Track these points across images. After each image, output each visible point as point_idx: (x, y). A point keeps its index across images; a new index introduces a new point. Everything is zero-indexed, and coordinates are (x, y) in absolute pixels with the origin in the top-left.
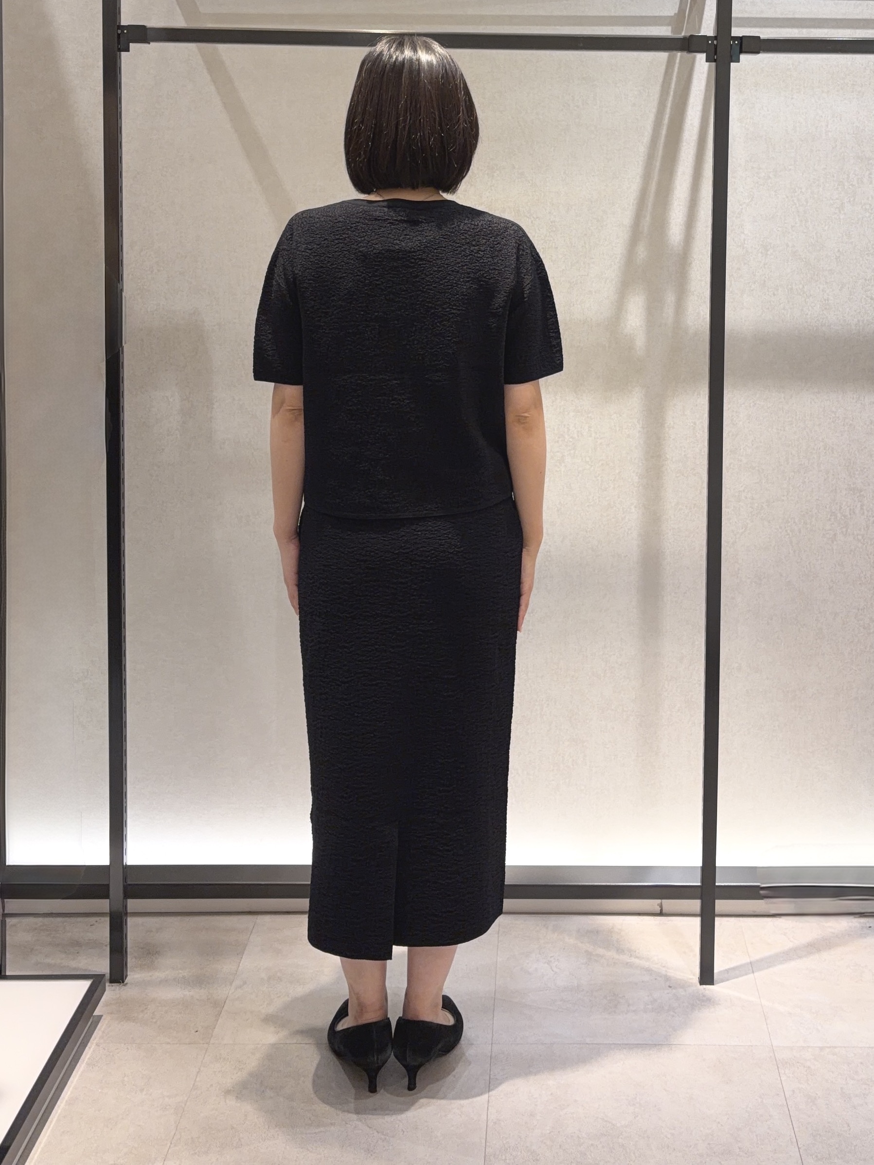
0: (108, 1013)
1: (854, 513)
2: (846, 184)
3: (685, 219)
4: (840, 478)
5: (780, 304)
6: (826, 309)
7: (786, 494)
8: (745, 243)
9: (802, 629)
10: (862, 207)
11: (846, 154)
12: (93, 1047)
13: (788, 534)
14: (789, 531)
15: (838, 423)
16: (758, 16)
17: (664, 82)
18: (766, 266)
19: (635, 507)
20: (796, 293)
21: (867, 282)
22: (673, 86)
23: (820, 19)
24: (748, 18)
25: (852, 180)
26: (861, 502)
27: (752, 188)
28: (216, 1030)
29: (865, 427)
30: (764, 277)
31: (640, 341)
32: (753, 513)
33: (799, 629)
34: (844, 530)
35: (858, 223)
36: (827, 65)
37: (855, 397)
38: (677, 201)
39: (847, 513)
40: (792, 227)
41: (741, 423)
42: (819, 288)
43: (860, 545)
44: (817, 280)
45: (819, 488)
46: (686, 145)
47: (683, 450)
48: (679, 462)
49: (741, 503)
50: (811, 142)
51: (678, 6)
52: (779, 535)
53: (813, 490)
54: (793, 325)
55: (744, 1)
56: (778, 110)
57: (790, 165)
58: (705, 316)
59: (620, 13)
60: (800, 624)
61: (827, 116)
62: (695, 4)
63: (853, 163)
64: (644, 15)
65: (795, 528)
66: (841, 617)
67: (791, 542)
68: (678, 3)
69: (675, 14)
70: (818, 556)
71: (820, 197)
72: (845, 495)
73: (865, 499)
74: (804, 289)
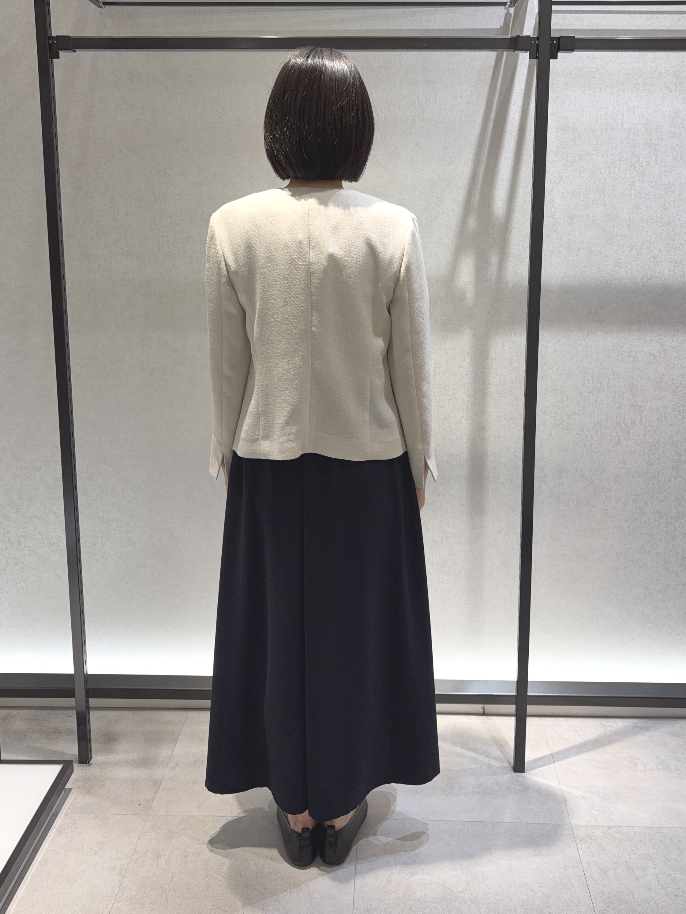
0: (77, 788)
1: (635, 424)
2: (637, 165)
3: (507, 196)
4: (624, 397)
5: (581, 263)
6: (618, 266)
7: (582, 409)
8: (555, 215)
10: (649, 184)
11: (637, 141)
13: (583, 440)
14: (583, 438)
15: (624, 355)
16: (569, 28)
17: (491, 82)
18: (571, 233)
19: (465, 419)
20: (594, 254)
21: (652, 244)
22: (499, 86)
23: (619, 30)
24: (560, 30)
25: (642, 162)
26: (640, 415)
27: (561, 170)
28: (154, 803)
29: (646, 358)
30: (569, 241)
31: (470, 294)
32: (556, 424)
33: (590, 510)
34: (627, 436)
35: (645, 197)
36: (623, 68)
37: (638, 335)
38: (501, 181)
39: (630, 424)
40: (593, 200)
41: (548, 356)
42: (613, 250)
43: (639, 448)
44: (612, 243)
45: (608, 405)
46: (509, 135)
47: (503, 376)
48: (499, 385)
49: (546, 416)
50: (610, 131)
51: (503, 20)
52: (576, 440)
53: (604, 406)
54: (591, 279)
55: (557, 16)
56: (584, 106)
57: (593, 151)
58: (521, 273)
59: (456, 26)
60: (591, 506)
61: (623, 110)
62: (517, 19)
63: (643, 149)
64: (475, 27)
65: (589, 435)
66: (623, 501)
67: (585, 445)
68: (503, 18)
69: (501, 27)
70: (606, 456)
71: (617, 177)
72: (629, 410)
73: (644, 413)
74: (601, 251)
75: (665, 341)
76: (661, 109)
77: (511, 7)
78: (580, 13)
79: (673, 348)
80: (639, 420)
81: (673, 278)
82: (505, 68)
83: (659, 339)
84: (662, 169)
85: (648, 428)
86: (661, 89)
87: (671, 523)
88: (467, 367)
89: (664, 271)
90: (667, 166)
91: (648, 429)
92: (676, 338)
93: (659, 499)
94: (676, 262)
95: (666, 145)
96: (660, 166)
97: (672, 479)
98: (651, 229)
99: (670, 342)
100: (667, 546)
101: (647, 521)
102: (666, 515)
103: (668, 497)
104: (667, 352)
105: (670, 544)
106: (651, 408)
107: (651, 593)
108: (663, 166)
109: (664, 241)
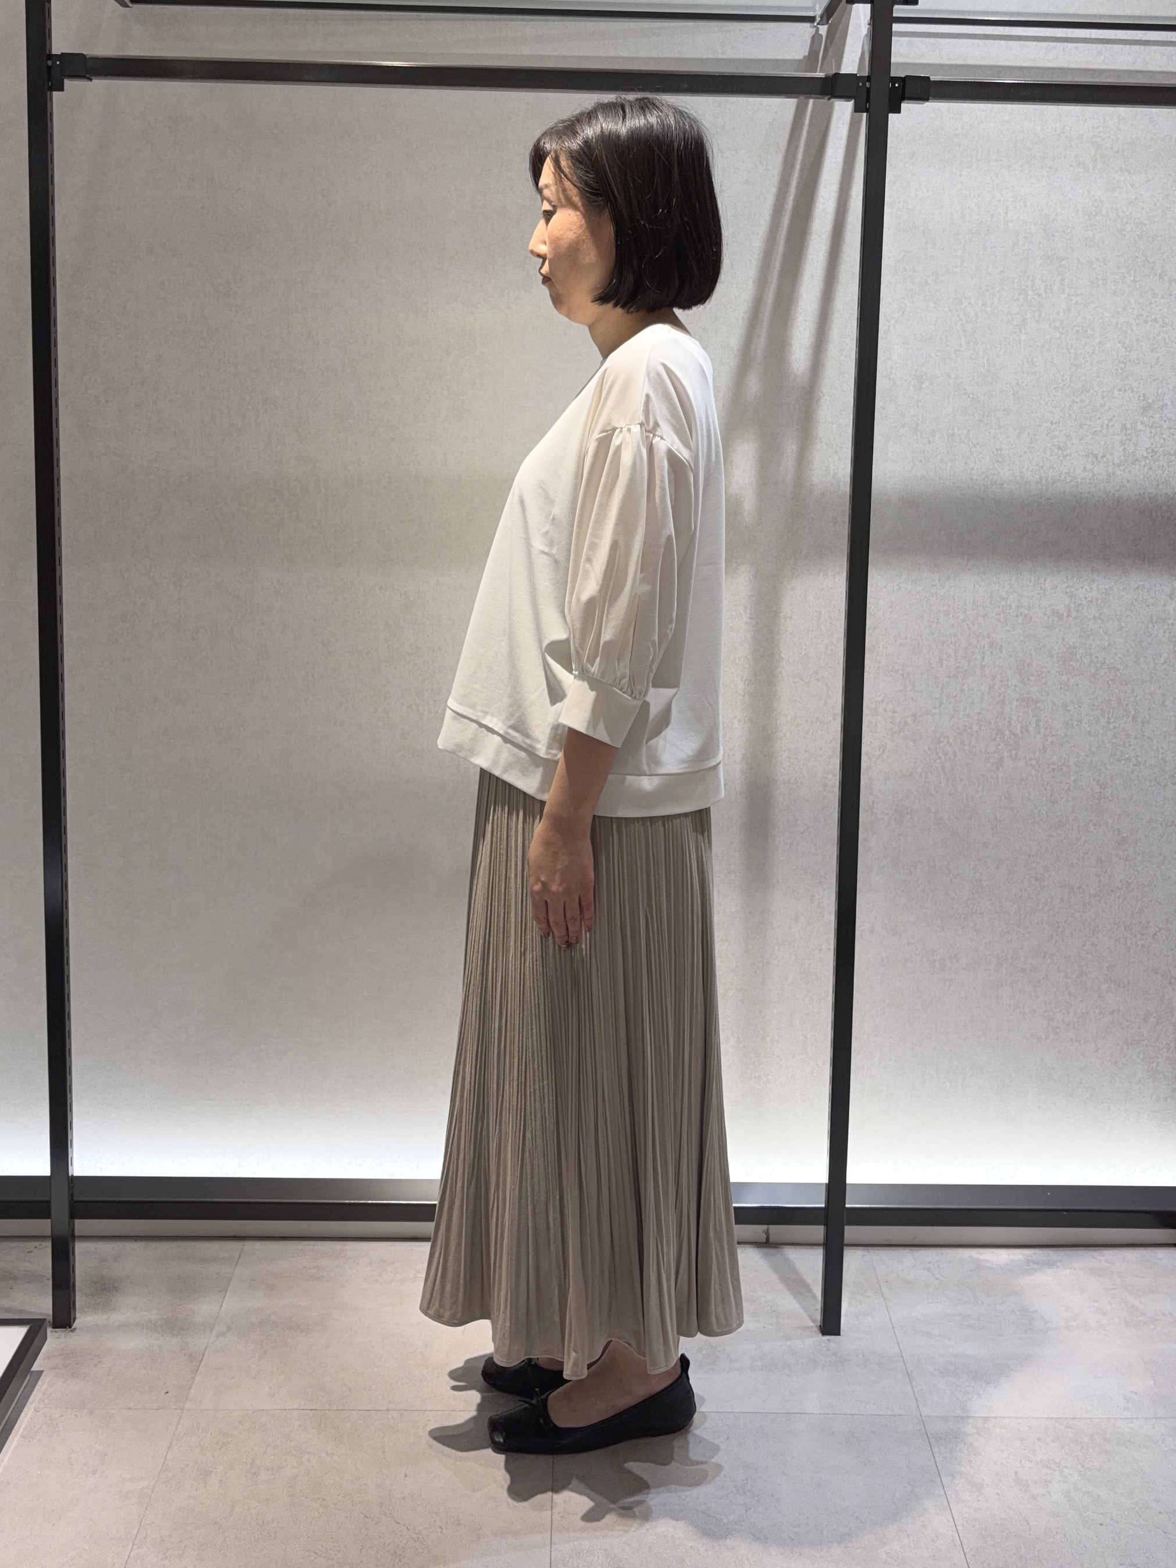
0: (52, 1368)
1: (1027, 730)
2: (1030, 293)
3: (813, 340)
4: (1010, 683)
5: (937, 455)
6: (997, 461)
7: (938, 705)
8: (892, 373)
9: (954, 880)
10: (1050, 325)
11: (1030, 252)
12: (31, 1413)
13: (940, 758)
14: (940, 755)
15: (1009, 613)
16: (917, 61)
17: (787, 151)
18: (919, 404)
19: (739, 721)
20: (959, 441)
21: (1054, 425)
22: (800, 156)
23: (1000, 66)
24: (904, 64)
25: (1038, 287)
26: (1036, 716)
27: (904, 298)
28: (192, 1391)
29: (1046, 618)
30: (916, 419)
31: (749, 504)
32: (894, 731)
33: (951, 880)
34: (1014, 753)
35: (1045, 346)
36: (1007, 129)
37: (1033, 579)
38: (803, 314)
39: (1019, 732)
40: (956, 350)
41: (880, 613)
42: (990, 433)
43: (1034, 772)
44: (987, 424)
45: (982, 698)
46: (815, 239)
47: (804, 647)
48: (798, 663)
49: (878, 717)
50: (986, 235)
51: (807, 47)
52: (928, 759)
53: (976, 701)
54: (954, 483)
55: (897, 41)
56: (942, 191)
57: (956, 267)
58: (836, 471)
59: (730, 54)
60: (953, 875)
61: (1006, 199)
62: (831, 43)
63: (1040, 265)
64: (762, 57)
65: (950, 750)
66: (1007, 865)
67: (943, 768)
68: (810, 42)
69: (805, 57)
70: (979, 786)
71: (995, 311)
72: (1016, 707)
73: (1043, 713)
74: (971, 435)
75: (1077, 590)
76: (1071, 199)
77: (823, 25)
78: (935, 38)
79: (1091, 601)
80: (1034, 725)
81: (1090, 483)
82: (810, 125)
83: (1068, 587)
84: (1071, 300)
85: (1050, 739)
86: (1072, 166)
87: (1089, 904)
88: (742, 630)
89: (1074, 470)
90: (1081, 294)
91: (1049, 741)
92: (1096, 584)
93: (1070, 862)
94: (1096, 456)
95: (1078, 260)
96: (1069, 295)
97: (1092, 829)
98: (1053, 401)
99: (1086, 590)
100: (1083, 946)
101: (1049, 901)
102: (1081, 890)
103: (1083, 858)
104: (1080, 608)
105: (1088, 943)
106: (1054, 704)
107: (1057, 1027)
108: (1073, 295)
109: (1075, 420)
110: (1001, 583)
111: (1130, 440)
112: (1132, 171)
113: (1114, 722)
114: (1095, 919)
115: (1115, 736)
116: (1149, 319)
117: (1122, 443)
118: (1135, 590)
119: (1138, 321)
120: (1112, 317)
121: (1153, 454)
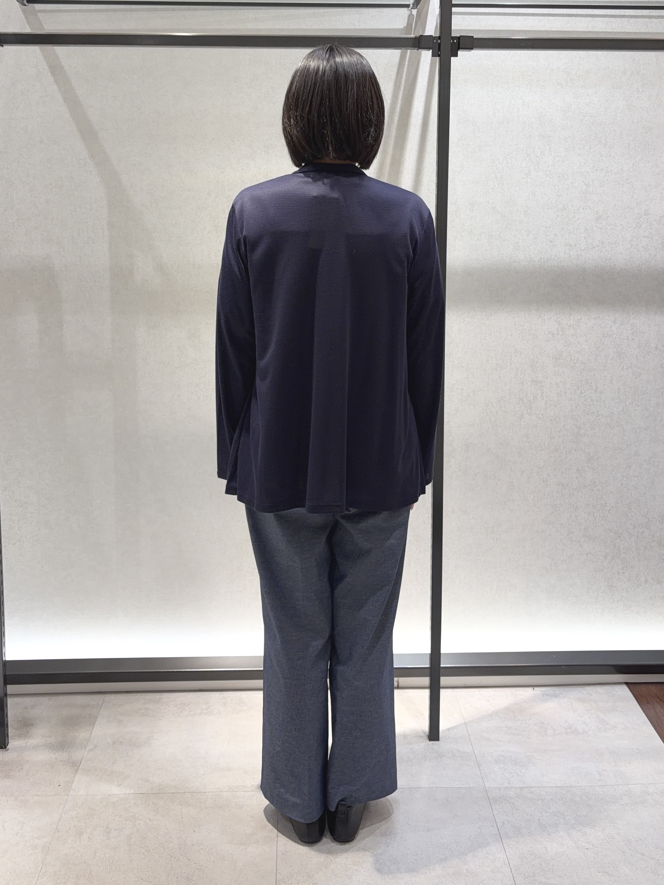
1: (536, 398)
2: (533, 155)
3: (412, 184)
4: (526, 373)
5: (483, 247)
6: (516, 249)
7: (486, 385)
8: (457, 201)
9: (498, 483)
10: (544, 173)
11: (532, 133)
13: (488, 415)
14: (489, 413)
15: (525, 333)
16: (467, 28)
17: (396, 79)
18: (473, 219)
20: (495, 238)
21: (547, 229)
22: (403, 82)
23: (513, 30)
24: (460, 30)
25: (537, 153)
26: (541, 390)
27: (463, 160)
28: (74, 784)
29: (545, 336)
30: (471, 226)
32: (462, 400)
33: (496, 483)
34: (529, 411)
35: (541, 185)
36: (518, 65)
37: (537, 314)
38: (407, 170)
39: (532, 399)
40: (492, 188)
41: (454, 334)
42: (512, 234)
43: (541, 422)
44: (510, 229)
45: (511, 381)
46: (412, 127)
50: (507, 124)
51: (406, 21)
52: (482, 415)
53: (507, 382)
54: (492, 262)
55: (455, 17)
56: (482, 100)
57: (491, 142)
60: (497, 479)
61: (518, 104)
62: (419, 20)
63: (538, 140)
64: (381, 27)
65: (494, 410)
66: (527, 474)
67: (490, 420)
68: (407, 18)
69: (405, 27)
70: (510, 430)
71: (513, 166)
72: (530, 385)
73: (545, 388)
74: (501, 235)
75: (562, 320)
76: (554, 103)
77: (414, 9)
78: (477, 15)
79: (570, 326)
80: (540, 395)
81: (568, 260)
82: (408, 65)
83: (557, 318)
84: (555, 159)
86: (554, 85)
87: (573, 494)
89: (559, 254)
90: (561, 156)
91: (549, 404)
92: (572, 316)
93: (561, 471)
94: (571, 246)
95: (558, 137)
96: (554, 157)
97: (573, 452)
98: (546, 215)
99: (567, 320)
100: (570, 517)
101: (551, 493)
102: (568, 486)
103: (569, 469)
104: (564, 330)
105: (572, 515)
106: (551, 383)
107: (556, 563)
108: (556, 157)
109: (559, 226)
110: (520, 317)
111: (590, 236)
112: (587, 87)
113: (585, 392)
114: (576, 502)
115: (584, 400)
116: (598, 169)
117: (585, 238)
118: (595, 319)
119: (593, 170)
120: (578, 168)
121: (603, 243)
